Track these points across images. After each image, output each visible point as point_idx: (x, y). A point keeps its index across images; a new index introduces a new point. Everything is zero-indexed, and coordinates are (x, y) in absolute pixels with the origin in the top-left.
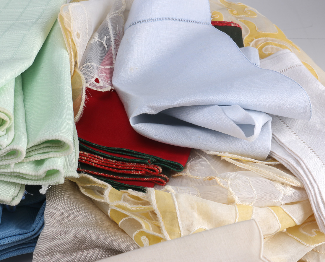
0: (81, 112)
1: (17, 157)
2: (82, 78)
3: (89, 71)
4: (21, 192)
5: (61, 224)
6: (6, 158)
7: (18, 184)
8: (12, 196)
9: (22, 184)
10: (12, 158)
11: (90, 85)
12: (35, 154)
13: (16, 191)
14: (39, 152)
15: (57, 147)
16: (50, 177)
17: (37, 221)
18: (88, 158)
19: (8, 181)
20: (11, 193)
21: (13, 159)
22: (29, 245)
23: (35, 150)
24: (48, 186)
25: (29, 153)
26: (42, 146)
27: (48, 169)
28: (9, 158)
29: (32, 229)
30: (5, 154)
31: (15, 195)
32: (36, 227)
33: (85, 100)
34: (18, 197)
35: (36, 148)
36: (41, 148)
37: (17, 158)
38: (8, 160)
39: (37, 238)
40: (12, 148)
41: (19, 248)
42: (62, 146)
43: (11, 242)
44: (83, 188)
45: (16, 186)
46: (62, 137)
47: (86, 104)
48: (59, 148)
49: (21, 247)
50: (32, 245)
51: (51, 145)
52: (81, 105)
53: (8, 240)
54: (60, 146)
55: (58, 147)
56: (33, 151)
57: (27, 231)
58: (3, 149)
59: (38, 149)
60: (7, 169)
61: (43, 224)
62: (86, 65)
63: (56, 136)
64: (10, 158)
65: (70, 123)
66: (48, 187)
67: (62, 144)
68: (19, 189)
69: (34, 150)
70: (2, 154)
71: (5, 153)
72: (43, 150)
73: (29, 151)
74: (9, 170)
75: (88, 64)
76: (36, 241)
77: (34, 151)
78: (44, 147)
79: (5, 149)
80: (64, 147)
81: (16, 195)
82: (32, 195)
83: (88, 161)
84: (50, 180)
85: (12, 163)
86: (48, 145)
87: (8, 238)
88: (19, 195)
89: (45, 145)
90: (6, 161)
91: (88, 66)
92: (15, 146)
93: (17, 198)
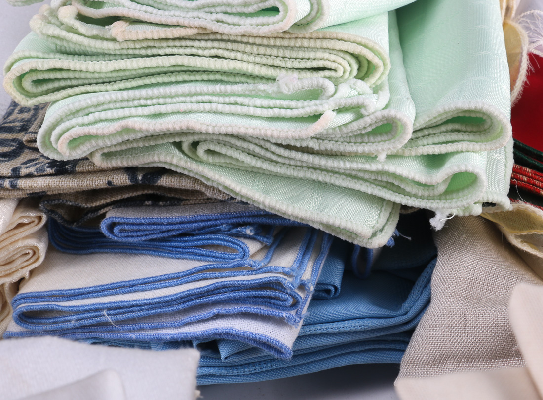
0: (518, 92)
1: (394, 137)
2: (520, 33)
3: (534, 24)
4: (390, 224)
5: (469, 298)
6: (372, 139)
7: (388, 201)
8: (373, 228)
9: (394, 203)
10: (383, 139)
11: (536, 48)
12: (428, 145)
13: (381, 219)
14: (436, 140)
15: (475, 132)
16: (454, 195)
17: (414, 297)
18: (529, 177)
19: (369, 192)
20: (371, 220)
21: (385, 141)
22: (393, 346)
23: (429, 135)
24: (447, 214)
25: (416, 141)
26: (443, 128)
27: (456, 170)
28: (376, 140)
29: (402, 311)
30: (369, 129)
31: (379, 226)
32: (411, 308)
33: (527, 71)
34: (384, 231)
35: (431, 131)
36: (441, 133)
37: (393, 141)
38: (375, 144)
39: (410, 333)
40: (386, 115)
41: (372, 347)
42: (485, 130)
43: (359, 328)
44: (517, 237)
45: (383, 209)
46: (490, 106)
47: (528, 77)
48: (480, 135)
49: (376, 347)
50: (398, 347)
51: (464, 128)
52: (519, 79)
53: (353, 324)
54: (480, 132)
55: (478, 133)
56: (423, 137)
57: (393, 313)
58: (368, 116)
59: (435, 134)
60: (370, 164)
61: (428, 303)
62: (528, 13)
63: (477, 102)
64: (379, 139)
65: (505, 87)
66: (448, 217)
67: (486, 126)
68: (388, 215)
69: (426, 136)
70: (365, 128)
71: (370, 125)
72: (444, 136)
73: (416, 138)
74: (374, 167)
75: (532, 11)
76: (407, 340)
77: (427, 138)
78: (447, 132)
79: (372, 116)
80: (489, 132)
81: (381, 227)
82: (410, 239)
83: (529, 183)
84: (454, 200)
85: (383, 150)
86: (457, 126)
87: (354, 321)
88: (386, 228)
89: (450, 127)
90: (369, 144)
91: (532, 16)
92: (392, 112)
93: (383, 234)
